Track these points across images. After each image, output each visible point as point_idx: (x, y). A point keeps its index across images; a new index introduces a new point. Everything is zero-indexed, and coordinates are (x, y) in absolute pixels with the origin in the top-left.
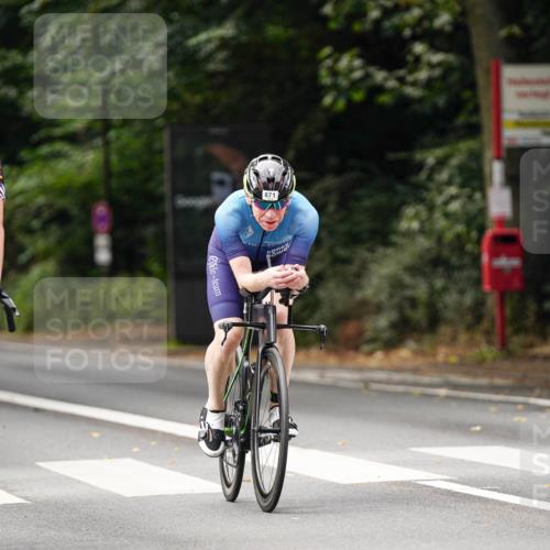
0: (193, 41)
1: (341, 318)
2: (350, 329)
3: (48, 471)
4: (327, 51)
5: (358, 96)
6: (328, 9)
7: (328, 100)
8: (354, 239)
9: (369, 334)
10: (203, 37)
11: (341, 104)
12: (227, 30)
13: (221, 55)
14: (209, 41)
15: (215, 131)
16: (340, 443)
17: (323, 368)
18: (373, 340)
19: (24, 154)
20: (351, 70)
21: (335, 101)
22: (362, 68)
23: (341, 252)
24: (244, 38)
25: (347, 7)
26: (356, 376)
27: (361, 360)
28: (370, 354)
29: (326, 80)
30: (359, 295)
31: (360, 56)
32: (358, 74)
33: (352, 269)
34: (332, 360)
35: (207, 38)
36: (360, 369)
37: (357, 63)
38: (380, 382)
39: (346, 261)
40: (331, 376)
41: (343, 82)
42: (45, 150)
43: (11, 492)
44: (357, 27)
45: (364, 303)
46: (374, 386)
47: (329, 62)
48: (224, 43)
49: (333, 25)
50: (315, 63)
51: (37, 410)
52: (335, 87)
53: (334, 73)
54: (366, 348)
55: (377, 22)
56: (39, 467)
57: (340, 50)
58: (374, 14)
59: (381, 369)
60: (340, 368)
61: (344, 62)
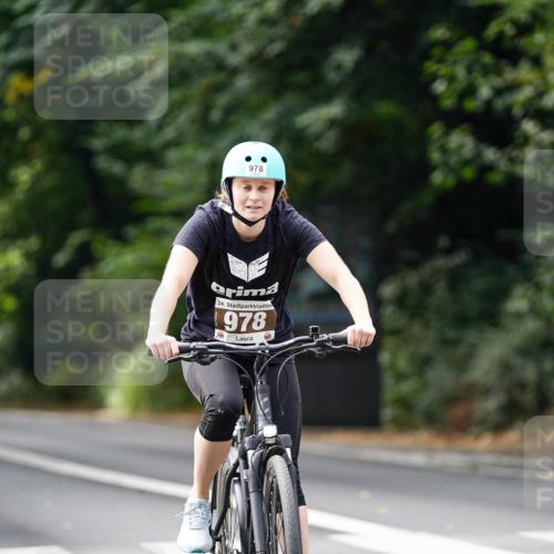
1: (451, 400)
5: (469, 173)
8: (462, 321)
11: (451, 182)
20: (461, 147)
28: (478, 437)
29: (435, 156)
33: (460, 351)
34: (439, 443)
36: (468, 452)
38: (488, 464)
39: (454, 343)
48: (332, 123)
51: (142, 492)
53: (444, 150)
54: (475, 430)
55: (489, 103)
59: (489, 451)
60: (448, 450)
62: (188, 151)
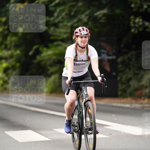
0: (96, 14)
1: (136, 90)
2: (139, 93)
3: (56, 131)
4: (132, 17)
5: (141, 29)
6: (133, 5)
7: (133, 30)
9: (144, 94)
10: (98, 13)
11: (136, 32)
12: (105, 11)
13: (104, 18)
14: (100, 14)
15: (102, 39)
16: (136, 124)
17: (131, 104)
18: (145, 96)
19: (50, 45)
20: (139, 22)
21: (135, 31)
22: (142, 22)
23: (136, 72)
24: (110, 13)
25: (138, 5)
26: (140, 105)
27: (142, 101)
28: (144, 99)
29: (132, 25)
30: (141, 84)
31: (142, 18)
32: (141, 24)
33: (139, 76)
34: (134, 101)
35: (100, 13)
36: (141, 104)
37: (141, 20)
38: (147, 107)
39: (138, 74)
40: (134, 106)
41: (137, 25)
42: (56, 43)
43: (46, 137)
44: (141, 10)
45: (143, 86)
46: (145, 108)
47: (133, 20)
48: (104, 15)
49: (134, 10)
50: (129, 20)
51: (53, 115)
52: (135, 27)
53: (134, 23)
54: (143, 98)
55: (146, 9)
56: (54, 130)
57: (136, 17)
58: (145, 7)
59: (147, 104)
60: (136, 103)
61: (137, 20)
62: (65, 23)
